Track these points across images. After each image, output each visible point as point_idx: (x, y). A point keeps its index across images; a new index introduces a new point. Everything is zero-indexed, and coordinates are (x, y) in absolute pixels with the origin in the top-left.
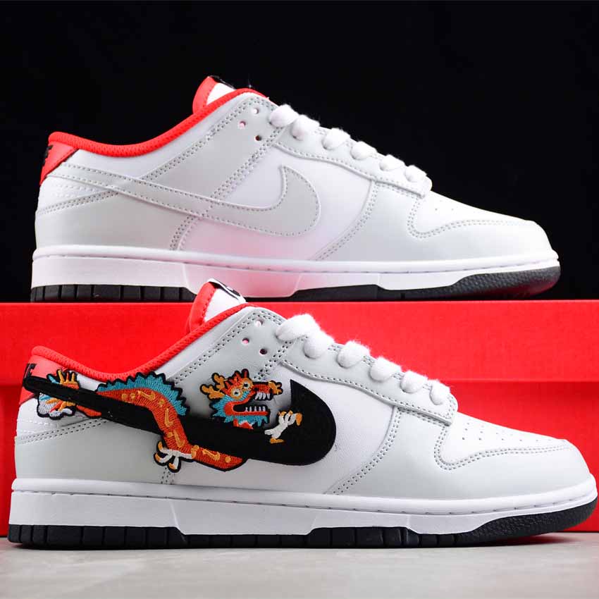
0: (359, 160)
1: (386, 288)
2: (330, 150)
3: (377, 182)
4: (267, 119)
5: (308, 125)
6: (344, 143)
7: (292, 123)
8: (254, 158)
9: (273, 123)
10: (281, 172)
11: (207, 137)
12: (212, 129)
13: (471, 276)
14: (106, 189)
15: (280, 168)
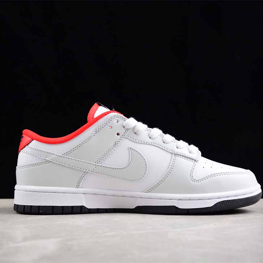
0: (166, 143)
1: (179, 208)
2: (153, 139)
3: (175, 155)
4: (122, 125)
5: (142, 127)
6: (159, 135)
7: (134, 126)
8: (116, 144)
9: (125, 127)
10: (129, 150)
11: (93, 134)
12: (96, 130)
13: (221, 202)
14: (45, 160)
15: (128, 149)
